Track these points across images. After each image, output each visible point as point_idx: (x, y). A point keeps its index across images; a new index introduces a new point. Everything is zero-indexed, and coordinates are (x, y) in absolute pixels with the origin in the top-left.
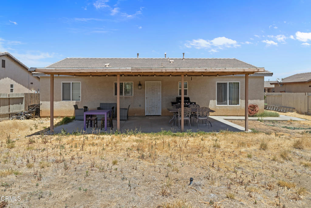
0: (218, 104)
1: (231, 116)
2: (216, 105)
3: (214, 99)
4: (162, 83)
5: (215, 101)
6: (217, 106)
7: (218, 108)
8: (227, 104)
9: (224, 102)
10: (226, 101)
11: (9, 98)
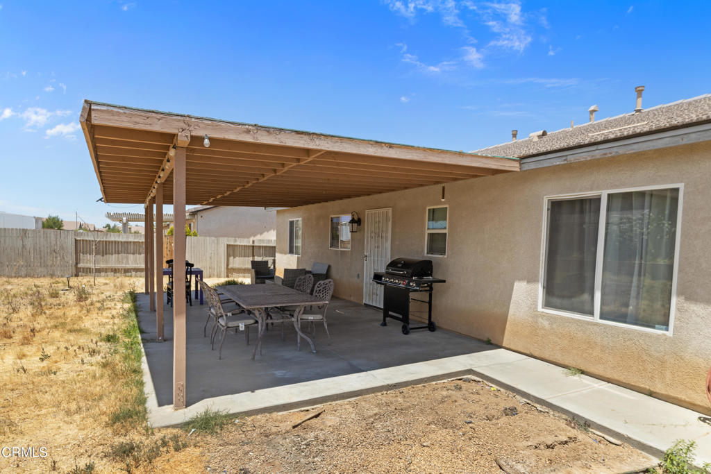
0: (548, 304)
1: (609, 381)
2: (536, 306)
3: (532, 279)
4: (393, 214)
5: (532, 286)
6: (543, 315)
7: (546, 324)
8: (591, 313)
9: (576, 300)
10: (586, 297)
11: (253, 246)
